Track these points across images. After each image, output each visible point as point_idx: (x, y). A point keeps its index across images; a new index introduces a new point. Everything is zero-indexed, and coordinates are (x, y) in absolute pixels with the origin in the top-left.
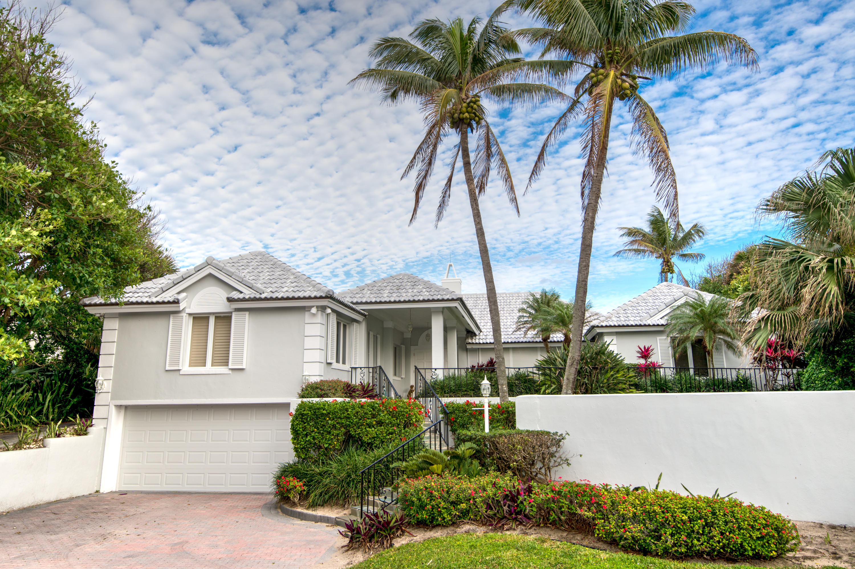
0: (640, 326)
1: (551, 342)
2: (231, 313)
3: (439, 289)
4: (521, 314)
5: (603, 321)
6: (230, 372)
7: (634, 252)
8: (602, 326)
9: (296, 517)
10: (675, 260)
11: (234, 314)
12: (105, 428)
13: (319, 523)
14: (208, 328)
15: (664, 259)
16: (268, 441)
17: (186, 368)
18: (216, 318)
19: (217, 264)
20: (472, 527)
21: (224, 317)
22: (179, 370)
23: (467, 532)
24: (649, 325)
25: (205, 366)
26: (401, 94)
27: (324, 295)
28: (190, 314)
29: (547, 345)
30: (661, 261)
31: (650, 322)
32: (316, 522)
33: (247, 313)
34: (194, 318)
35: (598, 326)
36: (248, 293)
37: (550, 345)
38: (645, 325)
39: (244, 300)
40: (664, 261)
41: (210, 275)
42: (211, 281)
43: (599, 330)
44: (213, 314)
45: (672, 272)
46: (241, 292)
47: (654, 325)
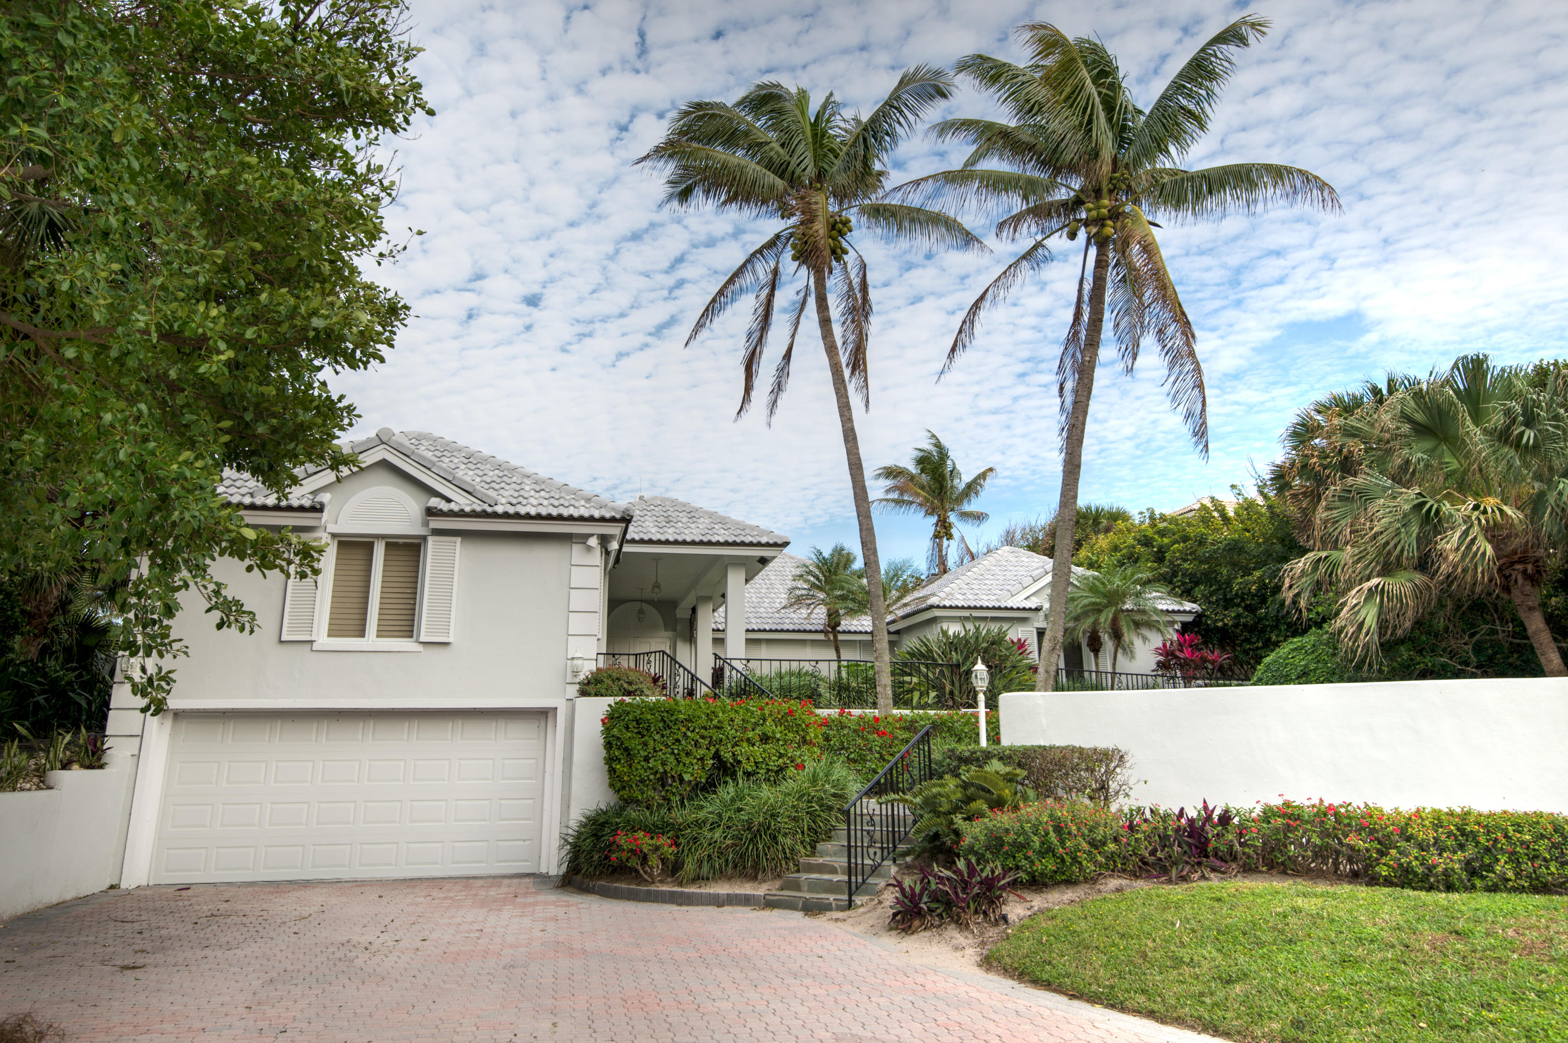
0: (999, 608)
1: (844, 632)
2: (424, 538)
3: (743, 527)
4: (795, 584)
5: (944, 599)
6: (420, 648)
7: (893, 504)
8: (944, 607)
9: (665, 902)
10: (952, 518)
11: (431, 540)
12: (137, 757)
13: (726, 908)
14: (371, 565)
15: (939, 516)
16: (487, 779)
17: (323, 639)
18: (388, 545)
19: (401, 444)
20: (1124, 882)
21: (406, 545)
22: (312, 642)
23: (1119, 890)
24: (1012, 609)
25: (363, 636)
26: (698, 193)
27: (618, 516)
28: (334, 536)
29: (835, 637)
30: (934, 519)
31: (1009, 604)
32: (720, 905)
33: (459, 539)
34: (340, 544)
35: (938, 607)
36: (462, 502)
37: (841, 637)
38: (1006, 608)
39: (451, 514)
40: (939, 521)
41: (384, 464)
42: (384, 476)
43: (937, 613)
44: (383, 537)
45: (950, 537)
46: (449, 500)
47: (1018, 609)
